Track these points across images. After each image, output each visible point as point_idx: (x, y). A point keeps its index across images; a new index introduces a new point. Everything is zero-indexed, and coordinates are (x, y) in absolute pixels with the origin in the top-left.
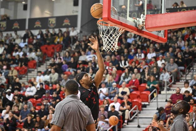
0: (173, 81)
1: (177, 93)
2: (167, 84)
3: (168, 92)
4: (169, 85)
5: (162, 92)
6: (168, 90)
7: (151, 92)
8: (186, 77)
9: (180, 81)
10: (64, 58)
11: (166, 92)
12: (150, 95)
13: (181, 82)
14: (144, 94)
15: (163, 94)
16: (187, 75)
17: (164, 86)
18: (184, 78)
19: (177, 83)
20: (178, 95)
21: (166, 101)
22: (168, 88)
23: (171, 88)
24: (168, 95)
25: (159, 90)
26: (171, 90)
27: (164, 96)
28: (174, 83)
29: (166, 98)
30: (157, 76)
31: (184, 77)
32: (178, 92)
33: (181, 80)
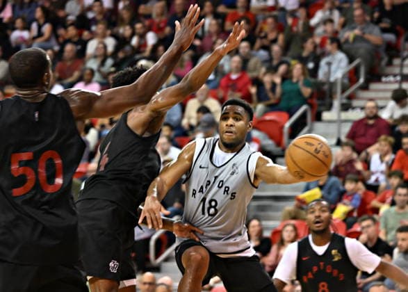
0: (362, 80)
1: (368, 118)
2: (343, 91)
3: (345, 115)
4: (348, 93)
5: (326, 115)
6: (346, 107)
7: (291, 116)
8: (402, 66)
9: (384, 79)
10: (17, 7)
11: (339, 116)
12: (287, 125)
13: (386, 83)
14: (270, 121)
15: (330, 122)
16: (404, 59)
17: (332, 96)
18: (397, 70)
19: (374, 86)
20: (371, 122)
21: (339, 143)
22: (345, 101)
23: (355, 103)
24: (343, 124)
25: (316, 109)
26: (354, 108)
27: (333, 128)
28: (365, 87)
29: (339, 132)
30: (311, 65)
31: (397, 66)
32: (371, 112)
33: (387, 76)
